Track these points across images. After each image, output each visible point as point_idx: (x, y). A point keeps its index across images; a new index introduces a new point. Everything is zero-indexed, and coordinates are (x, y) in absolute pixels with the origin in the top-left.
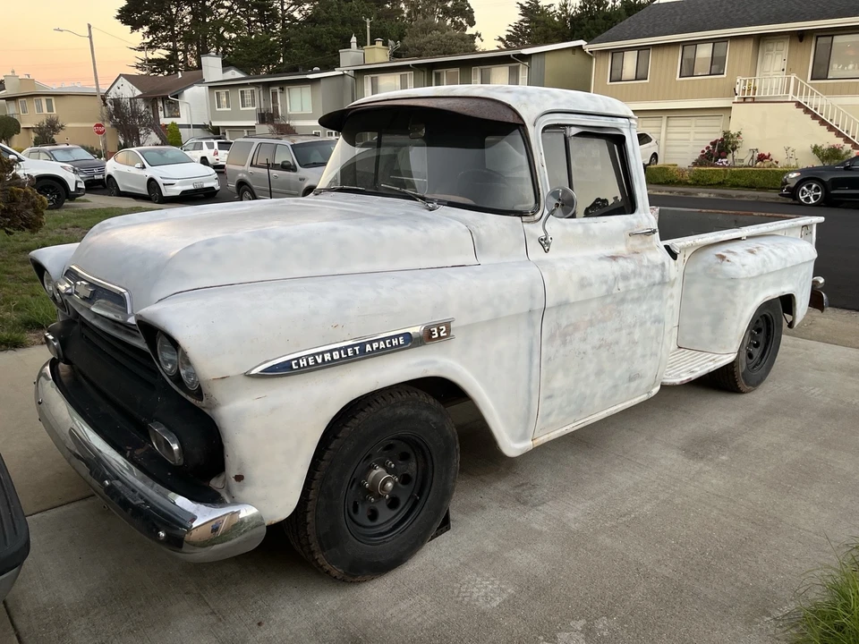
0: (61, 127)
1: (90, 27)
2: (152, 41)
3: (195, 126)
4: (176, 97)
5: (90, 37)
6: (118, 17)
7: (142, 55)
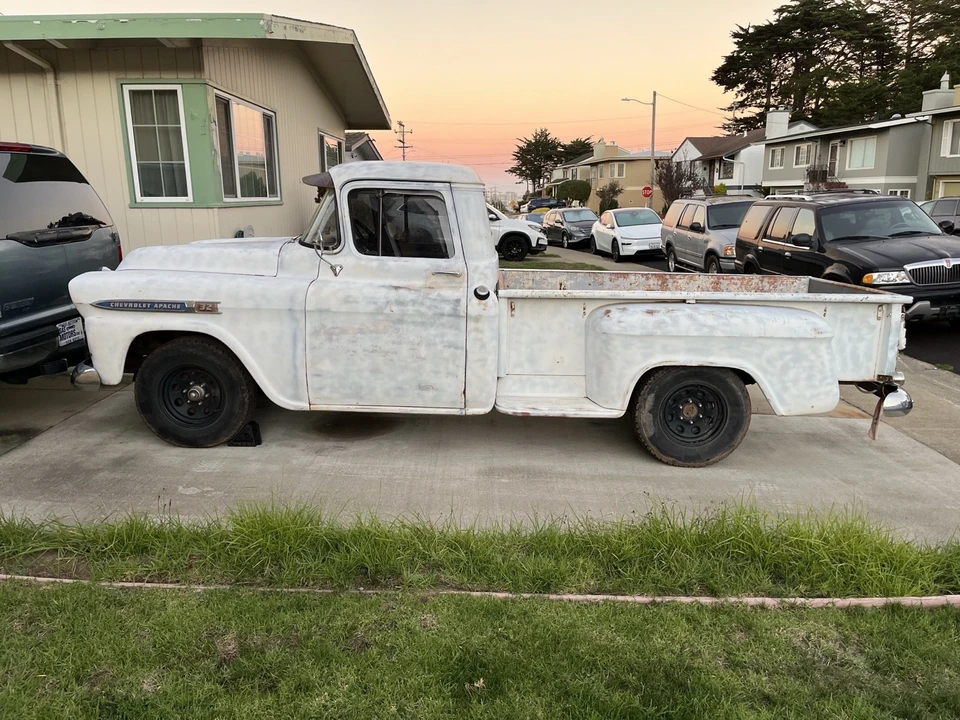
0: (620, 191)
1: (655, 94)
2: (744, 100)
3: (746, 187)
4: (732, 157)
5: (654, 104)
6: (713, 79)
7: (730, 115)
